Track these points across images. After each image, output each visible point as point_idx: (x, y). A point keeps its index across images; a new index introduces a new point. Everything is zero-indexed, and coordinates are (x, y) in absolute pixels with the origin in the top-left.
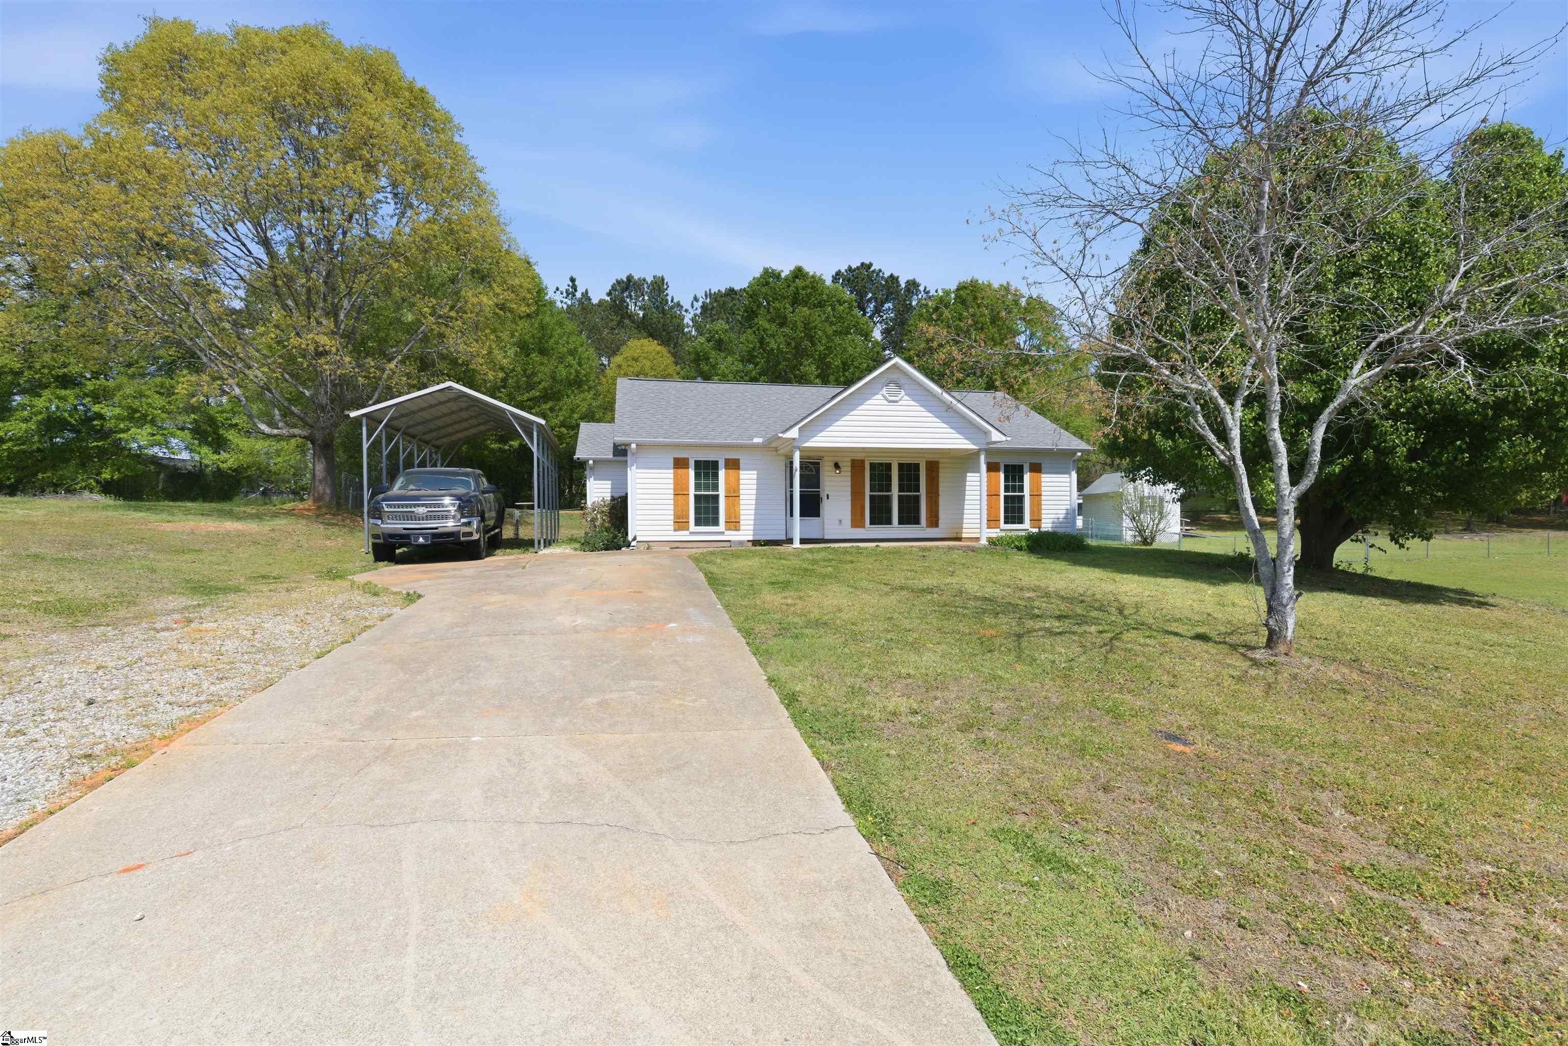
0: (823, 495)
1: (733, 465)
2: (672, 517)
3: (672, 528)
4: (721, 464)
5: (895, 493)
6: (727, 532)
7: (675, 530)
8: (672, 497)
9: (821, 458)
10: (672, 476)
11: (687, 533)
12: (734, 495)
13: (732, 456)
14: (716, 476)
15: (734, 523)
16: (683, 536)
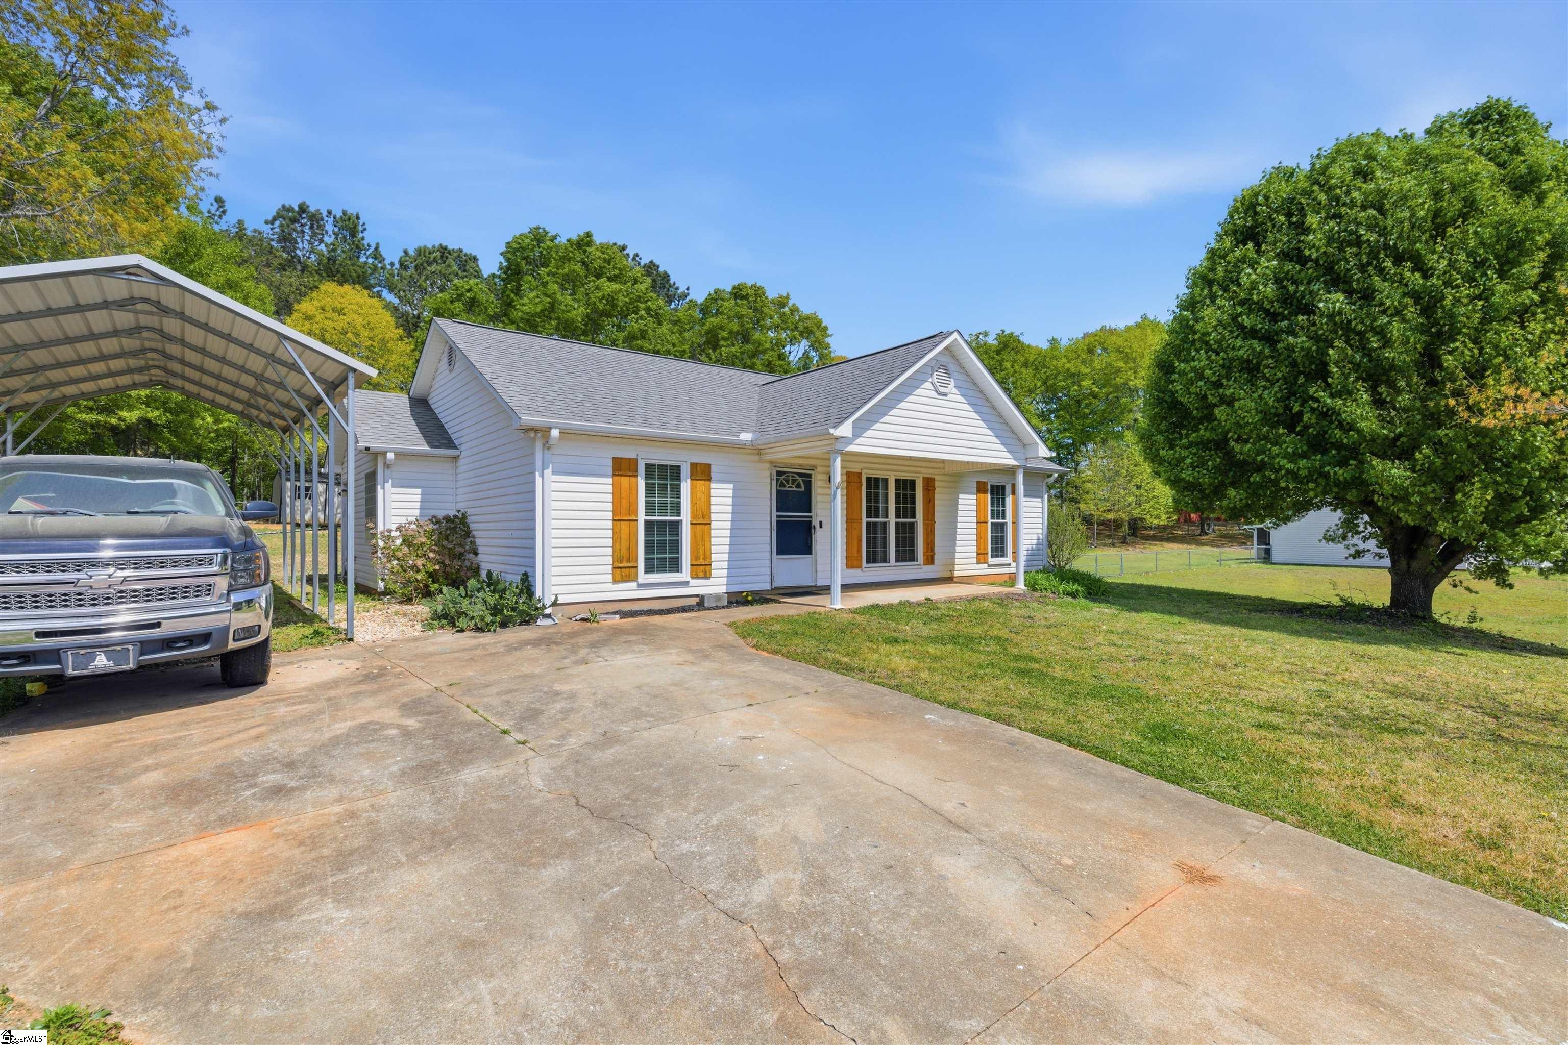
0: (815, 523)
1: (702, 473)
2: (610, 560)
3: (609, 578)
4: (685, 471)
5: (892, 520)
6: (693, 582)
7: (615, 581)
8: (610, 524)
9: (813, 468)
10: (610, 488)
11: (634, 585)
12: (702, 521)
13: (701, 458)
14: (677, 491)
15: (702, 569)
16: (627, 590)
